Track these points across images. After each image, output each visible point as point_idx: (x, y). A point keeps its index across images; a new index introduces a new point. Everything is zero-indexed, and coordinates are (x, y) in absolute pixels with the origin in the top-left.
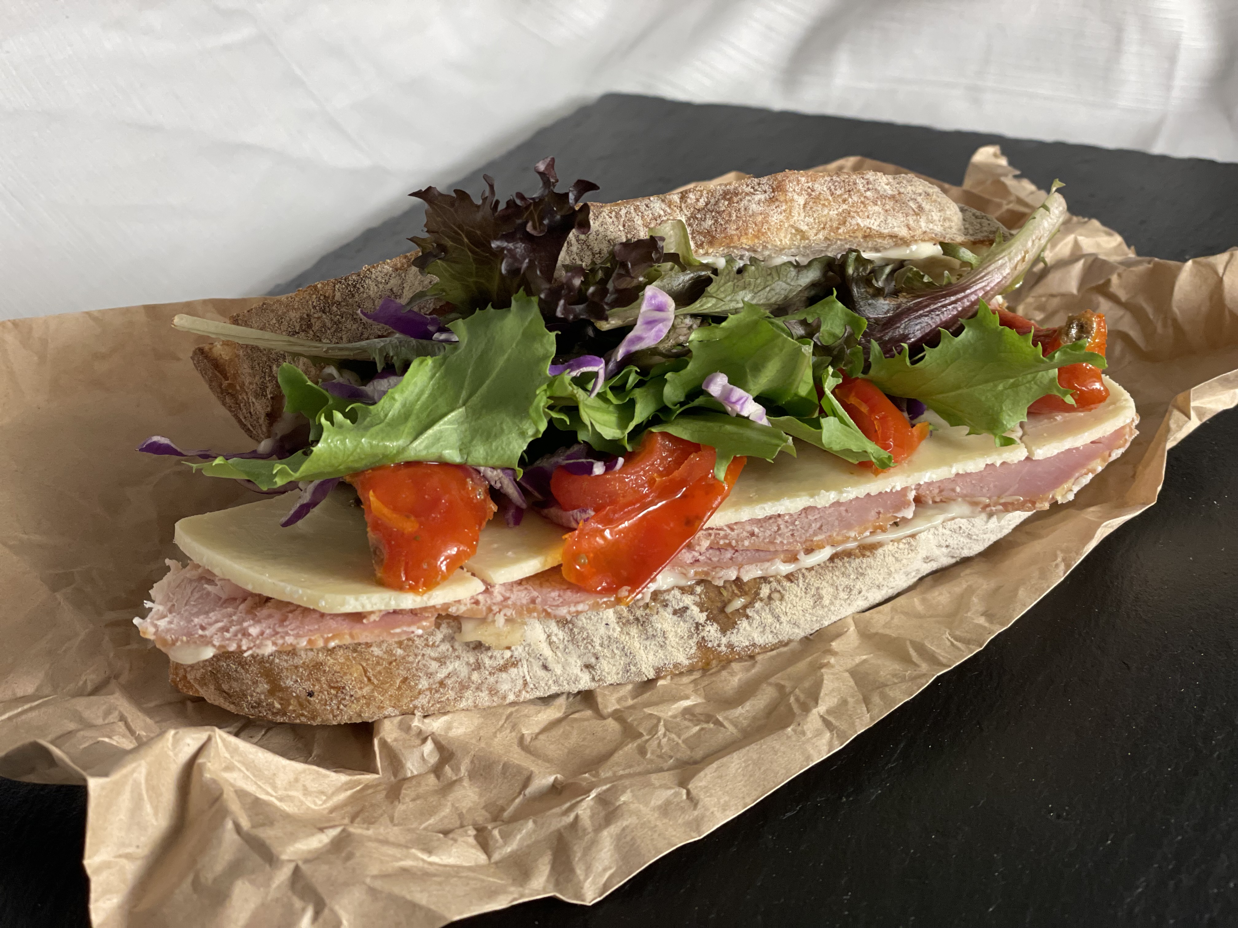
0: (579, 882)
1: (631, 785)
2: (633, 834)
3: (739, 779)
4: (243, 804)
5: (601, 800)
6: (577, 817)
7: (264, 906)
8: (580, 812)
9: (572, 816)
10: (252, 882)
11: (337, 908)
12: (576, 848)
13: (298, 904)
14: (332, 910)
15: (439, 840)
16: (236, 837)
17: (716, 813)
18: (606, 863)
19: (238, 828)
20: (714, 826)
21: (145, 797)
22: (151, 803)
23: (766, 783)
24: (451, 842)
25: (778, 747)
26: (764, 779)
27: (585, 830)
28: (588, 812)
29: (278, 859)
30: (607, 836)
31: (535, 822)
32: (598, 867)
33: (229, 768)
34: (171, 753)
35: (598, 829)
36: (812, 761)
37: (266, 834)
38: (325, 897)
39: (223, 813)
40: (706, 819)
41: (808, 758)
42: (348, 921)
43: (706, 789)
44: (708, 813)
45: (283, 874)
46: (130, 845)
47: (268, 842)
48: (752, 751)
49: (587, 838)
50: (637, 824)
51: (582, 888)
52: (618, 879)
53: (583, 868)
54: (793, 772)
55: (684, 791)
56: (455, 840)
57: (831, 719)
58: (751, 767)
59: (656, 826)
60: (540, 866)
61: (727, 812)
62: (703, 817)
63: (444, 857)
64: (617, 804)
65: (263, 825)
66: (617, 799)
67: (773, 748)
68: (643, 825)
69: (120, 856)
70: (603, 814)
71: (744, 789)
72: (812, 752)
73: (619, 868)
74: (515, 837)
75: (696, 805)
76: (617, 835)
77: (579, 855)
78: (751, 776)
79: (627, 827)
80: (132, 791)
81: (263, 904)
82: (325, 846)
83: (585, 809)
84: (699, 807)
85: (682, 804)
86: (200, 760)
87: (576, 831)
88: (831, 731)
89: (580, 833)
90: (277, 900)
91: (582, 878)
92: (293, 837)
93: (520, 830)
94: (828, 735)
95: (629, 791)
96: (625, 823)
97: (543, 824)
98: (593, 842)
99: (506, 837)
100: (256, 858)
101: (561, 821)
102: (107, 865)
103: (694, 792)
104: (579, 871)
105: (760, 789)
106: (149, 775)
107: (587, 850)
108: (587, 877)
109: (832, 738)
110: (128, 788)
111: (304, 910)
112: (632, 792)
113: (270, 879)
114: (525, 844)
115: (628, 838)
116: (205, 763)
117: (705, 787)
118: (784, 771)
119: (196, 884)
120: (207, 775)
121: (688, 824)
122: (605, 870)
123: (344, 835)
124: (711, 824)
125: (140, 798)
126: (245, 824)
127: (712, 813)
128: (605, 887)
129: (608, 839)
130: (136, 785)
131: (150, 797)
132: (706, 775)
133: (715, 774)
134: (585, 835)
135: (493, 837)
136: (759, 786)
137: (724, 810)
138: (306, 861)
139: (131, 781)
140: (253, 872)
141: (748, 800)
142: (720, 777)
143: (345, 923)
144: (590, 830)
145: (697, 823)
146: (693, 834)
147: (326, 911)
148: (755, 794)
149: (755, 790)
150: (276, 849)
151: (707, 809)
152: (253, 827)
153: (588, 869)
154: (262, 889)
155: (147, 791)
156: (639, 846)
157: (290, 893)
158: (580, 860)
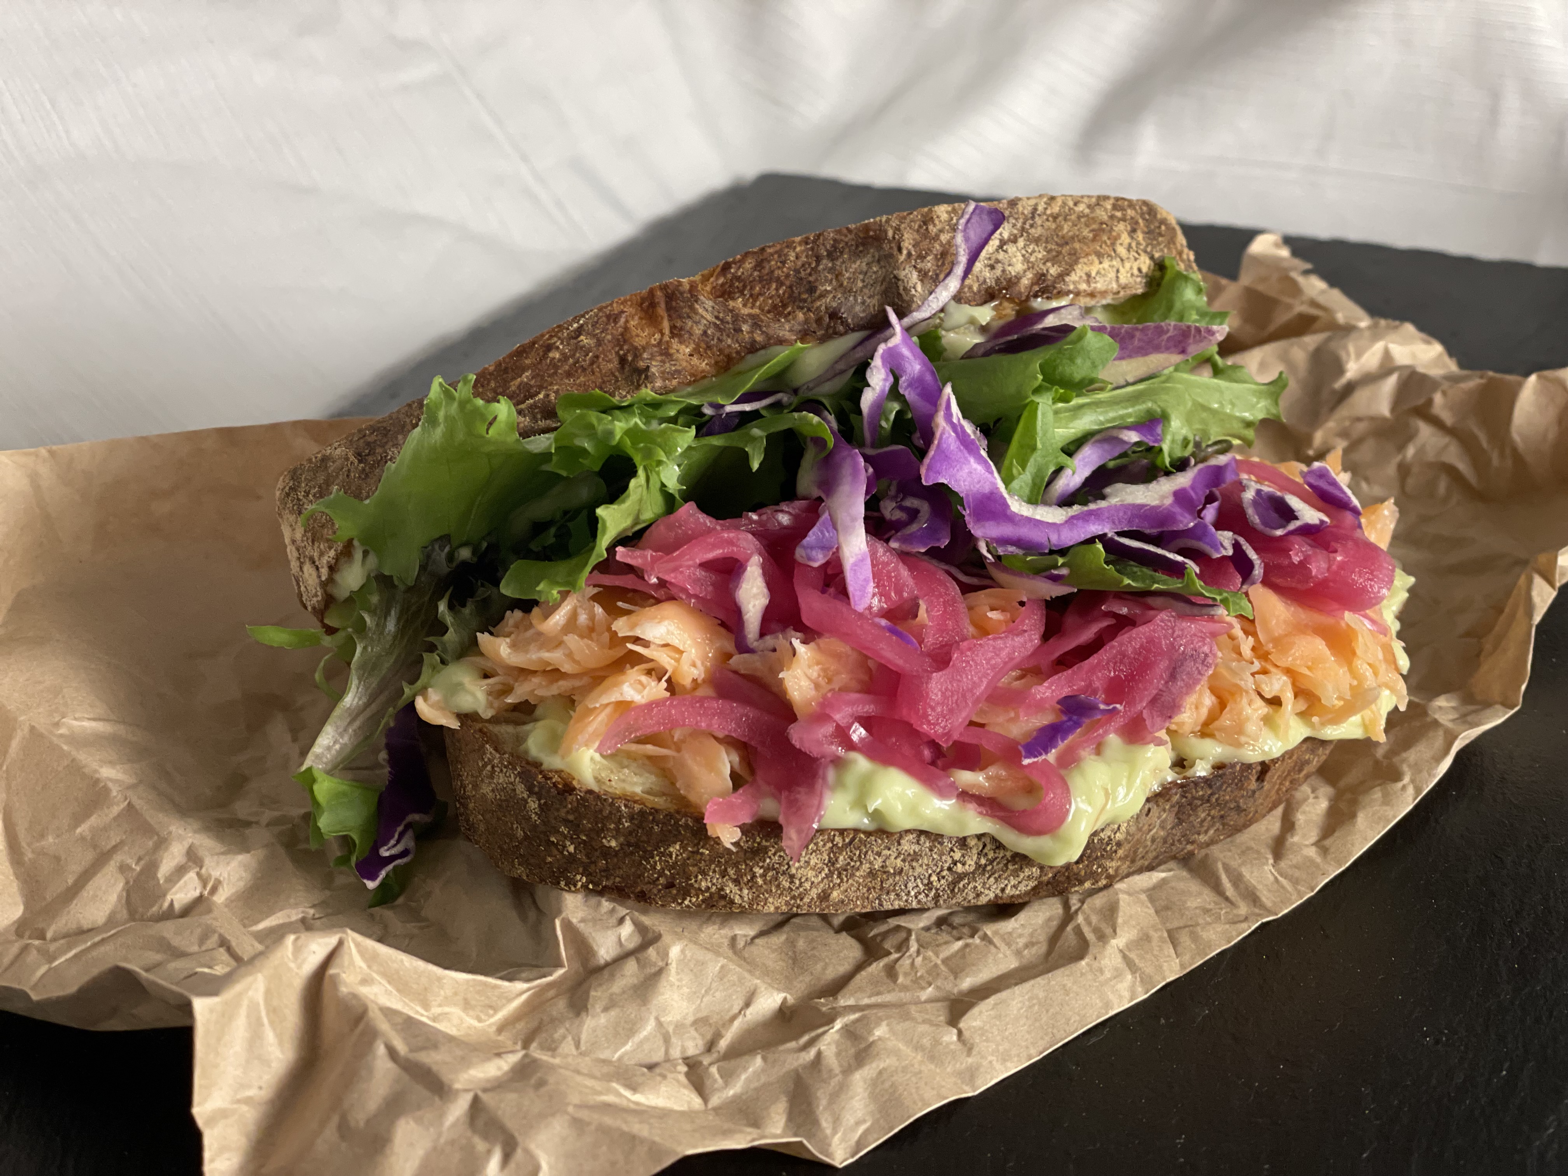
0: (826, 1137)
1: (888, 1017)
2: (894, 1079)
3: (1022, 1022)
4: (394, 1025)
5: (849, 1032)
6: (819, 1054)
7: (436, 1151)
8: (822, 1048)
9: (813, 1052)
10: (419, 1121)
11: (532, 1147)
12: (819, 1094)
13: (480, 1145)
14: (527, 1151)
15: (643, 1074)
16: (390, 1065)
17: (994, 1063)
18: (860, 1114)
19: (392, 1053)
20: (991, 1079)
21: (265, 1020)
22: (274, 1029)
23: (1055, 1031)
24: (659, 1078)
25: (1069, 985)
26: (1053, 1027)
27: (831, 1071)
28: (834, 1048)
29: (450, 1088)
30: (860, 1079)
31: (764, 1059)
32: (849, 1119)
33: (365, 981)
34: (292, 965)
35: (848, 1071)
36: (1112, 1008)
37: (431, 1058)
38: (516, 1134)
39: (371, 1035)
40: (982, 1070)
41: (1108, 1005)
42: (549, 1163)
43: (982, 1031)
44: (985, 1063)
45: (458, 1109)
46: (249, 1087)
47: (435, 1068)
48: (1037, 987)
49: (834, 1082)
50: (897, 1068)
51: (829, 1145)
52: (875, 1136)
53: (830, 1119)
54: (1089, 1020)
55: (955, 1031)
56: (664, 1077)
57: (1132, 955)
58: (1036, 1008)
59: (920, 1072)
60: (773, 1115)
61: (1009, 1064)
62: (978, 1067)
63: (651, 1097)
64: (871, 1039)
65: (424, 1048)
66: (870, 1032)
67: (1064, 986)
68: (905, 1070)
69: (239, 1101)
70: (852, 1051)
71: (1027, 1036)
72: (1111, 996)
73: (876, 1122)
74: (739, 1076)
75: (970, 1051)
76: (872, 1079)
77: (823, 1102)
78: (1036, 1020)
79: (884, 1069)
80: (248, 1016)
81: (435, 1149)
82: (506, 1073)
83: (829, 1044)
84: (974, 1053)
85: (952, 1047)
86: (332, 971)
87: (820, 1071)
88: (1133, 972)
89: (825, 1075)
90: (452, 1143)
91: (828, 1132)
92: (465, 1062)
93: (745, 1069)
94: (1129, 977)
95: (884, 1023)
96: (882, 1066)
97: (775, 1061)
98: (842, 1088)
99: (728, 1076)
100: (420, 1091)
101: (798, 1058)
102: (223, 1114)
103: (966, 1034)
104: (826, 1123)
105: (1047, 1038)
106: (268, 993)
107: (835, 1096)
108: (835, 1131)
109: (1134, 983)
110: (243, 1012)
111: (489, 1152)
112: (888, 1025)
113: (441, 1116)
114: (752, 1086)
115: (887, 1085)
116: (338, 975)
117: (981, 1028)
118: (1078, 1018)
119: (344, 1129)
120: (344, 990)
121: (959, 1074)
122: (858, 1123)
123: (527, 1060)
124: (989, 1077)
125: (260, 1024)
126: (401, 1047)
127: (991, 1062)
128: (859, 1145)
129: (861, 1084)
130: (253, 1008)
131: (271, 1023)
132: (981, 1012)
133: (992, 1013)
134: (830, 1078)
135: (710, 1076)
136: (1046, 1034)
137: (1004, 1061)
138: (485, 1090)
139: (245, 1003)
140: (419, 1107)
141: (1033, 1051)
142: (999, 1017)
143: (544, 1166)
144: (837, 1070)
145: (971, 1074)
146: (966, 1088)
147: (519, 1152)
148: (1041, 1044)
149: (1042, 1038)
150: (446, 1076)
151: (983, 1057)
152: (411, 1051)
153: (837, 1121)
154: (432, 1130)
155: (268, 1014)
156: (900, 1095)
157: (469, 1133)
158: (825, 1109)
